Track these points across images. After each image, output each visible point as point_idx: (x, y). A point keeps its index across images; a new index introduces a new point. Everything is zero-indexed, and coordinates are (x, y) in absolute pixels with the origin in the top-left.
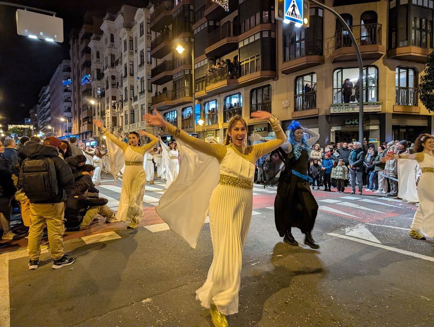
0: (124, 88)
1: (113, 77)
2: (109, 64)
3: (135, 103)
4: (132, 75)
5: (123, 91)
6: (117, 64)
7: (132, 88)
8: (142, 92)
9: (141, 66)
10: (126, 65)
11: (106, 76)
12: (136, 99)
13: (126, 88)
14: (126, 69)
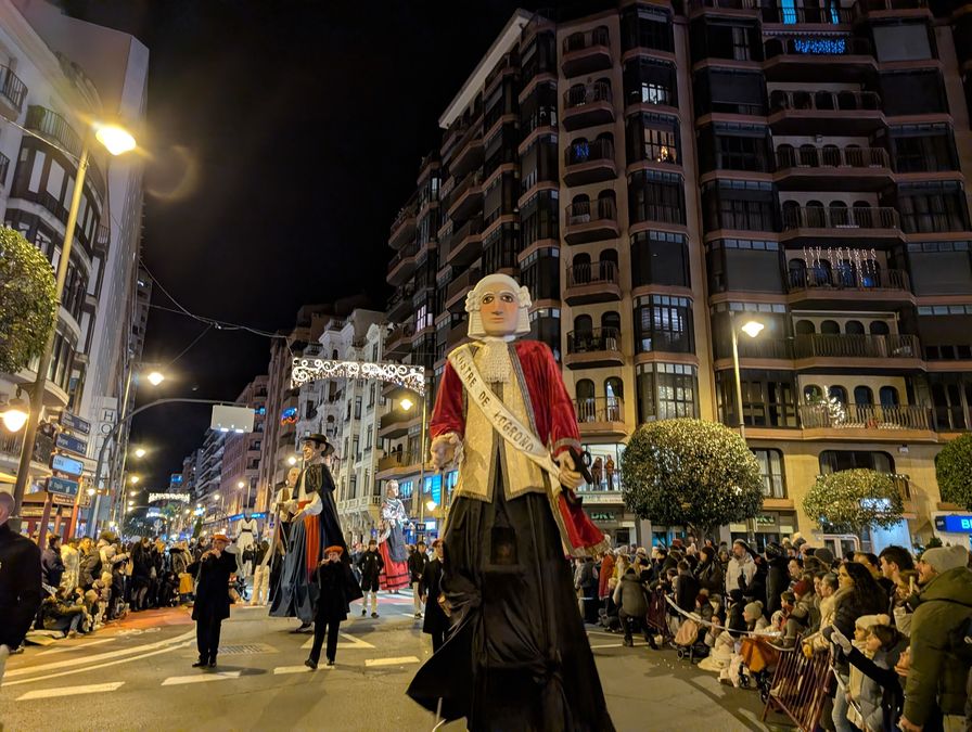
0: (344, 439)
1: (331, 419)
2: (327, 398)
3: (358, 465)
4: (358, 418)
5: (343, 442)
6: (337, 399)
7: (356, 439)
8: (368, 449)
9: (370, 407)
10: (349, 401)
11: (319, 416)
12: (359, 458)
13: (347, 439)
14: (349, 407)
